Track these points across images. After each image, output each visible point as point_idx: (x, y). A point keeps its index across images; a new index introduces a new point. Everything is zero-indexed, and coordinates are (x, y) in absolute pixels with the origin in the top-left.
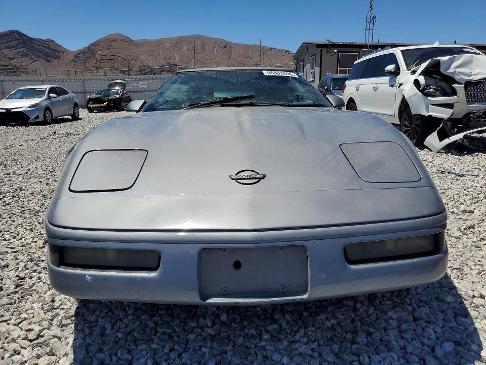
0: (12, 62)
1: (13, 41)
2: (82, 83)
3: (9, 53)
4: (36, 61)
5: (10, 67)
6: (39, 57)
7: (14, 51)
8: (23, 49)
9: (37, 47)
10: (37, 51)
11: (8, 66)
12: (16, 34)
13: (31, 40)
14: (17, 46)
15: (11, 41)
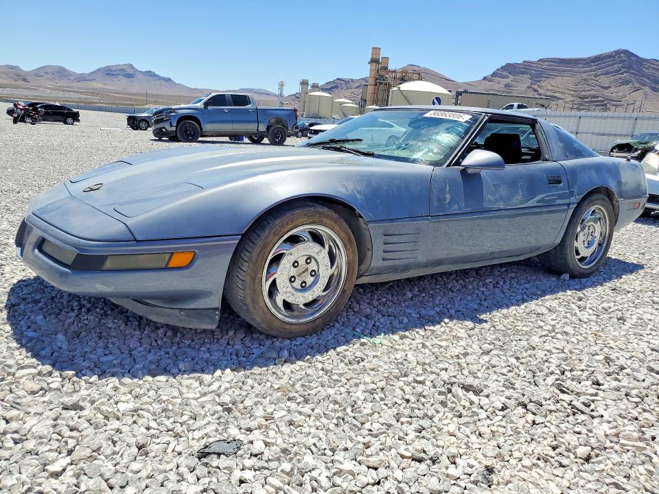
0: (605, 92)
1: (616, 64)
2: (632, 122)
3: (605, 80)
4: (638, 90)
5: (600, 99)
6: (644, 85)
7: (612, 78)
8: (625, 74)
9: (646, 71)
10: (644, 76)
11: (598, 97)
12: (622, 55)
13: (641, 61)
14: (620, 70)
15: (613, 65)
